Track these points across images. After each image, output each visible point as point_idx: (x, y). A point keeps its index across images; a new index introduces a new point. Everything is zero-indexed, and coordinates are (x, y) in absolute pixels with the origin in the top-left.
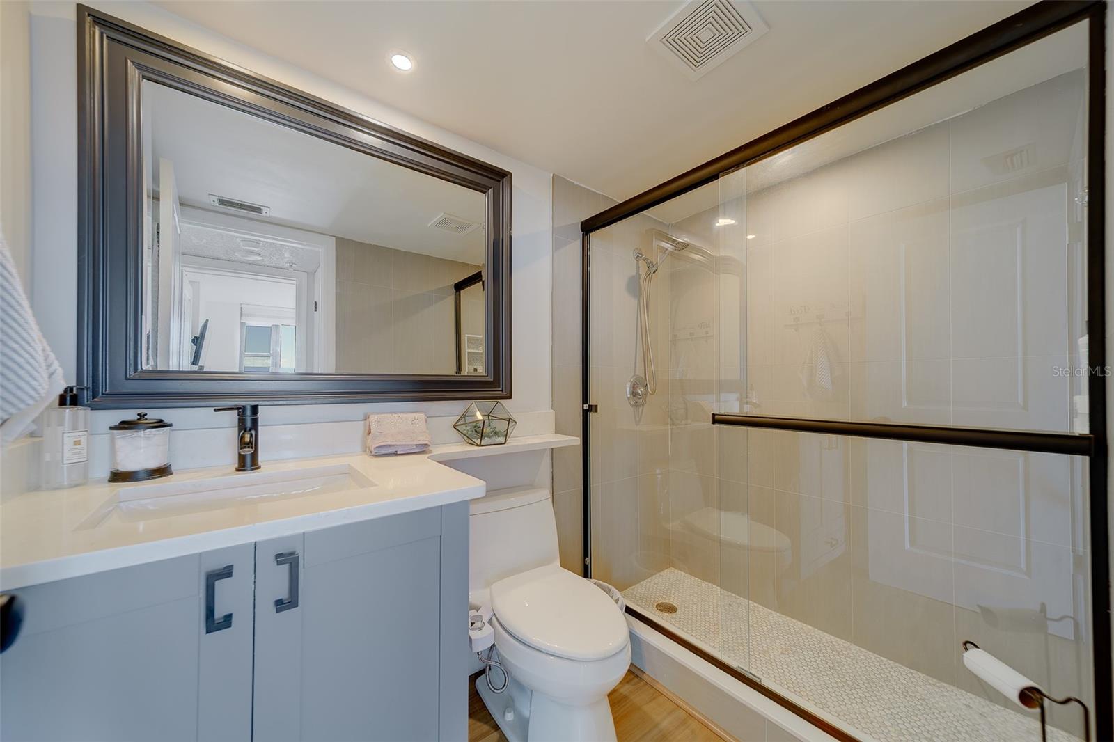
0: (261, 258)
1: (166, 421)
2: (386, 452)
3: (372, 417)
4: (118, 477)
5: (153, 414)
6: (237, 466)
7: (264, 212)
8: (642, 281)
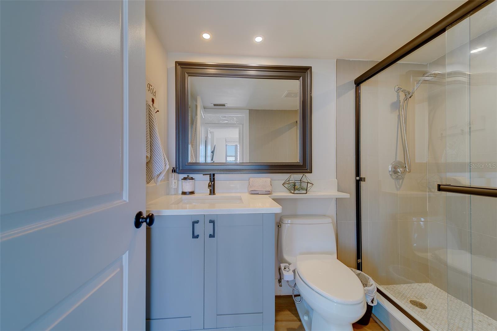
0: (227, 121)
1: (193, 178)
2: (254, 193)
3: (250, 179)
4: (184, 193)
5: (191, 176)
6: (209, 193)
7: (226, 105)
8: (401, 104)
